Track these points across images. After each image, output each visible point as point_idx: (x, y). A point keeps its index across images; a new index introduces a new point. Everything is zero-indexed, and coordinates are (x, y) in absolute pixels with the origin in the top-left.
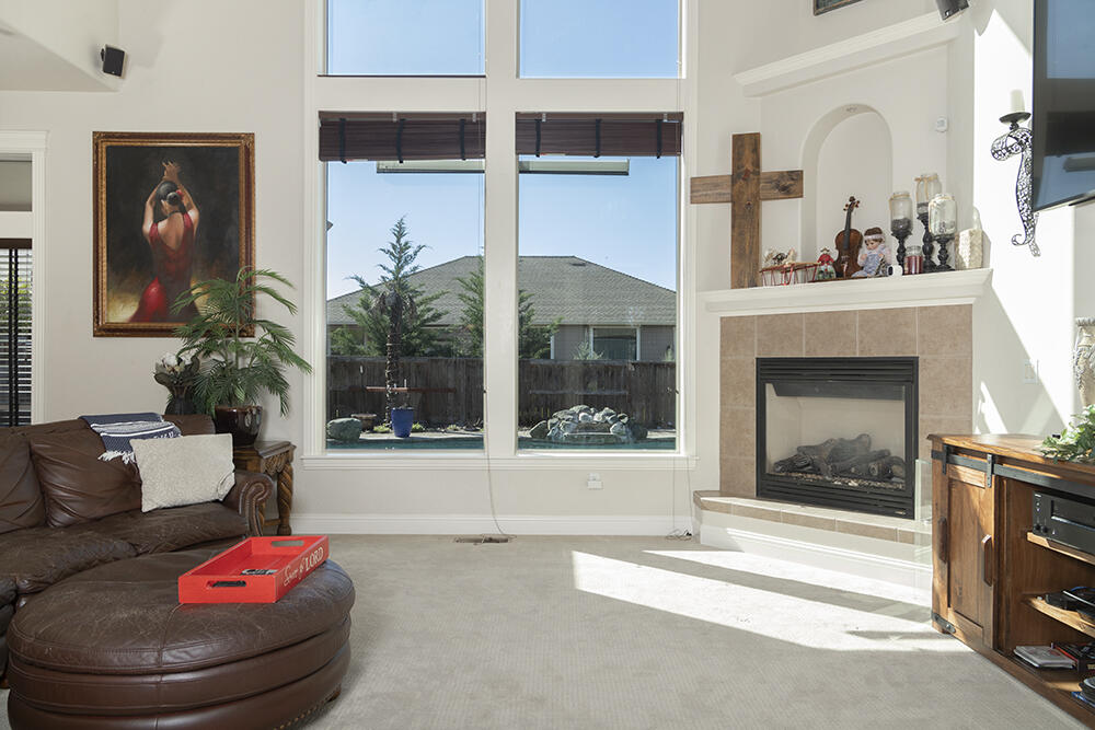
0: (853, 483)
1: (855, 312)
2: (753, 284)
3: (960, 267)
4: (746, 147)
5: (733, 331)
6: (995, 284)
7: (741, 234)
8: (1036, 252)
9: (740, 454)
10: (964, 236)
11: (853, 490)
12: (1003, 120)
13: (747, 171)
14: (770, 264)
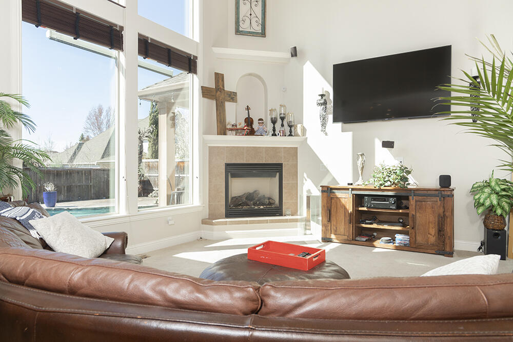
0: (262, 207)
1: (263, 147)
2: (225, 134)
3: (297, 135)
4: (219, 78)
5: (213, 152)
6: (309, 142)
7: (220, 113)
8: (326, 134)
9: (218, 202)
10: (299, 126)
11: (262, 209)
12: (319, 95)
13: (220, 88)
14: (231, 127)
